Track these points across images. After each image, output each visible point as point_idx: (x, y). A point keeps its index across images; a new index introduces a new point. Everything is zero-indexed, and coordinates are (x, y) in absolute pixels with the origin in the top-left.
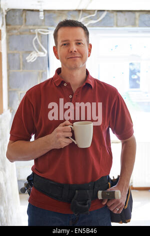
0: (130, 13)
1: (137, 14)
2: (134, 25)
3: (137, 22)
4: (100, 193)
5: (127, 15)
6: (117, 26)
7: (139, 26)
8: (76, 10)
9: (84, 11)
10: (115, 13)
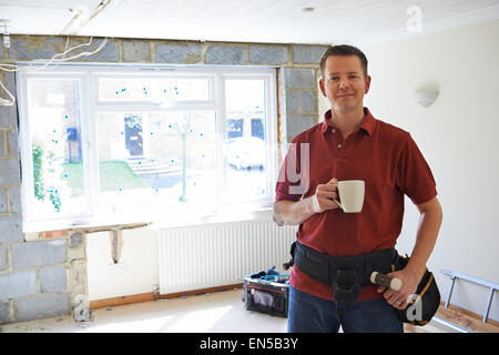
0: (142, 43)
1: (152, 44)
2: (149, 59)
3: (153, 55)
4: (374, 274)
5: (139, 46)
6: (124, 60)
7: (156, 62)
8: (59, 36)
9: (73, 37)
10: (120, 42)
